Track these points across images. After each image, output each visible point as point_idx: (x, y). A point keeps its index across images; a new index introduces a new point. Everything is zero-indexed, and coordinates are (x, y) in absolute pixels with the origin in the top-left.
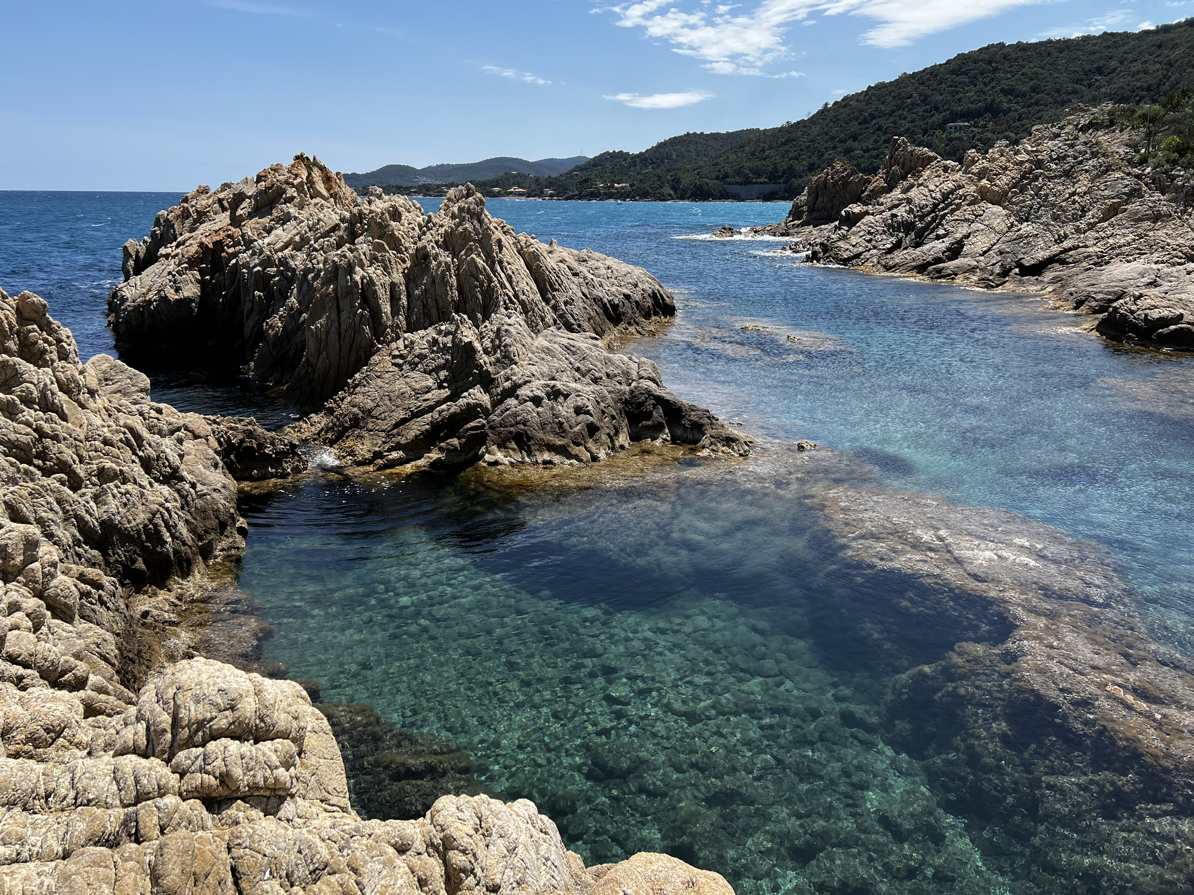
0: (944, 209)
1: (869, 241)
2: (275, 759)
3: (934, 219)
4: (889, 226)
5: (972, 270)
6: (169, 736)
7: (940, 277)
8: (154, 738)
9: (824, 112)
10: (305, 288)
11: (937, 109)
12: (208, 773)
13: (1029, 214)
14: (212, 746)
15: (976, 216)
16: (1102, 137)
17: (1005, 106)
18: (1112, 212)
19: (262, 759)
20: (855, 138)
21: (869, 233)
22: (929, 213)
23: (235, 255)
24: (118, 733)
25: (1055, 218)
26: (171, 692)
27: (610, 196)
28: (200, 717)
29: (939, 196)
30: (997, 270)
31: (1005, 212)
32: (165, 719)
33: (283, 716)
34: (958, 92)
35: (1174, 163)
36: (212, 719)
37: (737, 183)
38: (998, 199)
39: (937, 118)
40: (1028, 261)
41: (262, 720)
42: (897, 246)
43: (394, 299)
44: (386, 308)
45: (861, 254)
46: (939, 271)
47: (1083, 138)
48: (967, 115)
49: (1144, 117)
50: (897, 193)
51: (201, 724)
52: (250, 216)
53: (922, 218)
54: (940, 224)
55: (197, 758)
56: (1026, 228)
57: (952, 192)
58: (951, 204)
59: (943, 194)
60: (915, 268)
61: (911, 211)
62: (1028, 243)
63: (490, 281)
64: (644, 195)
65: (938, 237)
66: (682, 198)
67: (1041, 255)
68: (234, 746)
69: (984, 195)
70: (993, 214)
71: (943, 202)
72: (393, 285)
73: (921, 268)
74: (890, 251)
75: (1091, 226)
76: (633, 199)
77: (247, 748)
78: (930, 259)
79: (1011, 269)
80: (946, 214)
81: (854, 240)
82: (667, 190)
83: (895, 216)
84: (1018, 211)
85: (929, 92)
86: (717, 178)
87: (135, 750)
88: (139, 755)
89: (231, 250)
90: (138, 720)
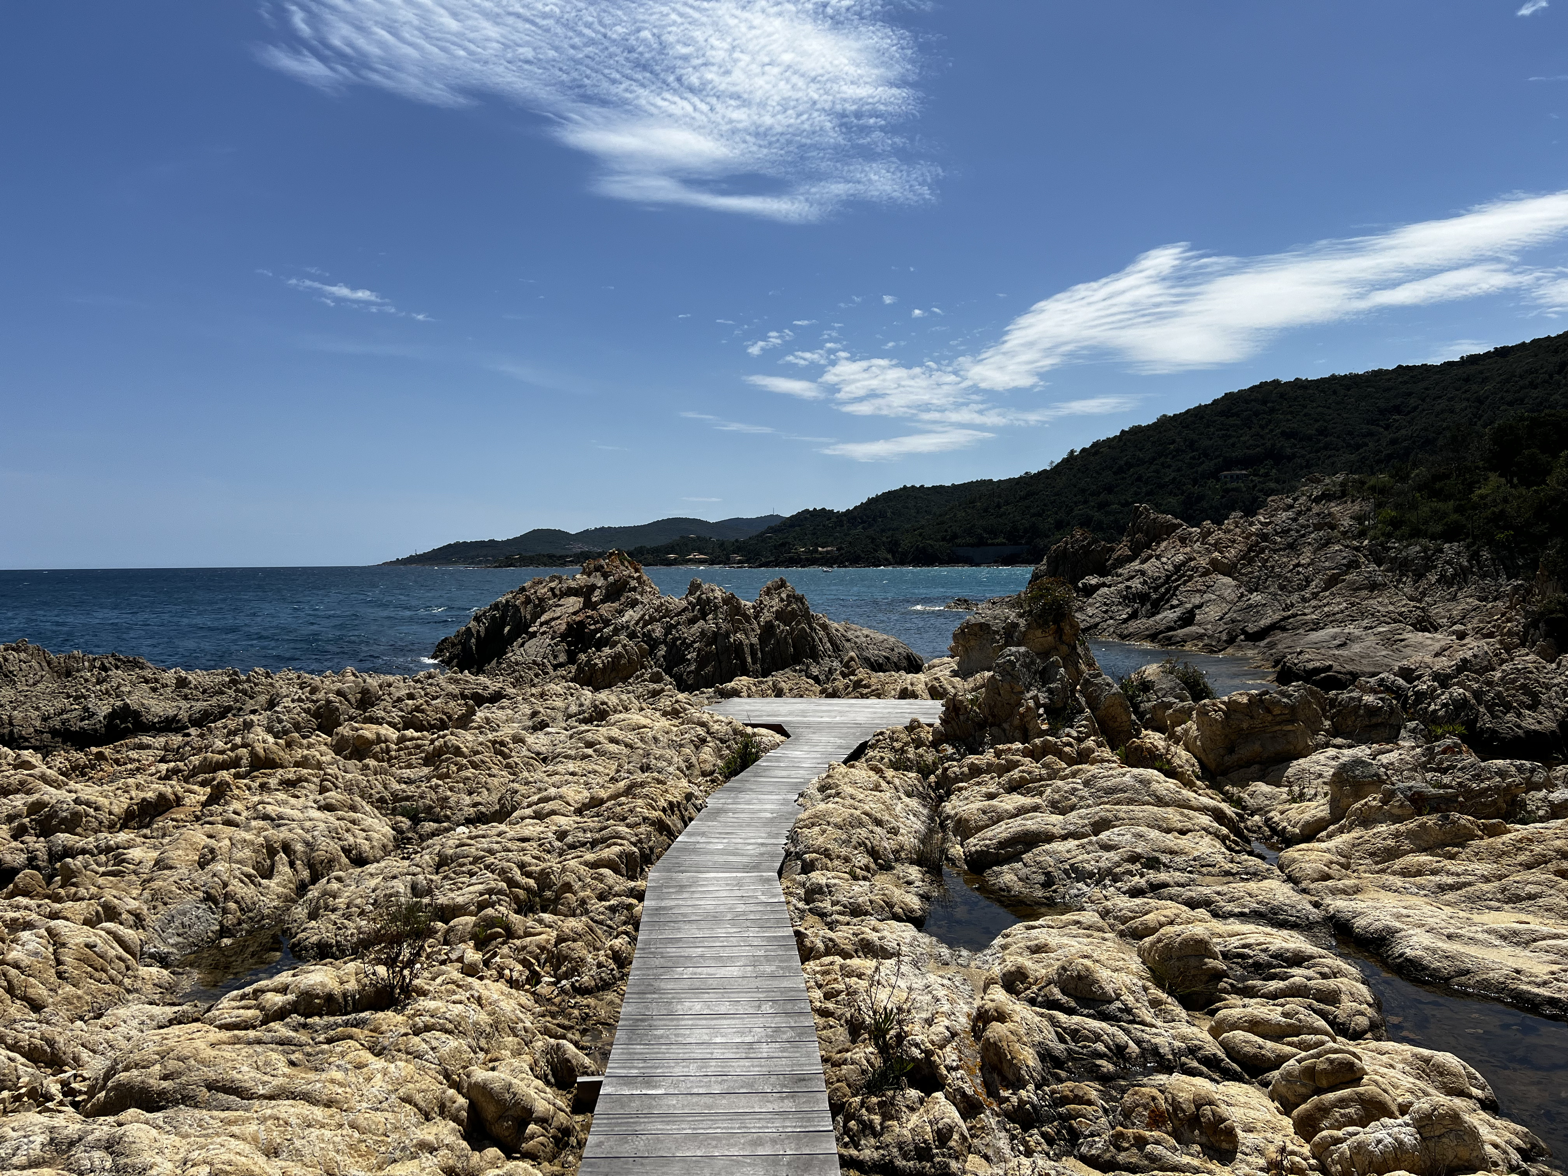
0: (1176, 580)
1: (1106, 612)
3: (1168, 591)
4: (1125, 598)
5: (1200, 637)
7: (1170, 645)
9: (1071, 458)
10: (674, 651)
11: (1206, 455)
13: (1258, 585)
15: (1208, 587)
16: (1335, 508)
17: (1289, 451)
18: (1331, 582)
21: (1105, 604)
22: (1163, 585)
23: (600, 630)
25: (1282, 588)
29: (1171, 568)
30: (1224, 637)
31: (1234, 583)
35: (1389, 536)
37: (968, 545)
38: (1228, 570)
39: (1208, 466)
40: (1251, 628)
42: (1134, 616)
45: (1098, 624)
46: (1169, 638)
47: (1316, 509)
48: (1245, 462)
49: (1373, 489)
50: (1136, 565)
53: (1156, 589)
54: (1174, 594)
56: (1256, 597)
57: (1184, 564)
58: (1183, 575)
59: (1175, 566)
60: (1148, 636)
61: (1145, 582)
62: (1258, 612)
64: (855, 560)
65: (1173, 607)
66: (902, 563)
67: (1264, 622)
69: (1217, 567)
70: (1224, 585)
71: (1176, 573)
73: (1153, 637)
74: (1125, 621)
75: (1315, 595)
76: (841, 564)
78: (1162, 628)
79: (1237, 636)
80: (1179, 585)
81: (1090, 611)
82: (883, 554)
83: (1129, 587)
84: (1248, 582)
85: (1195, 437)
86: (944, 539)
89: (593, 627)
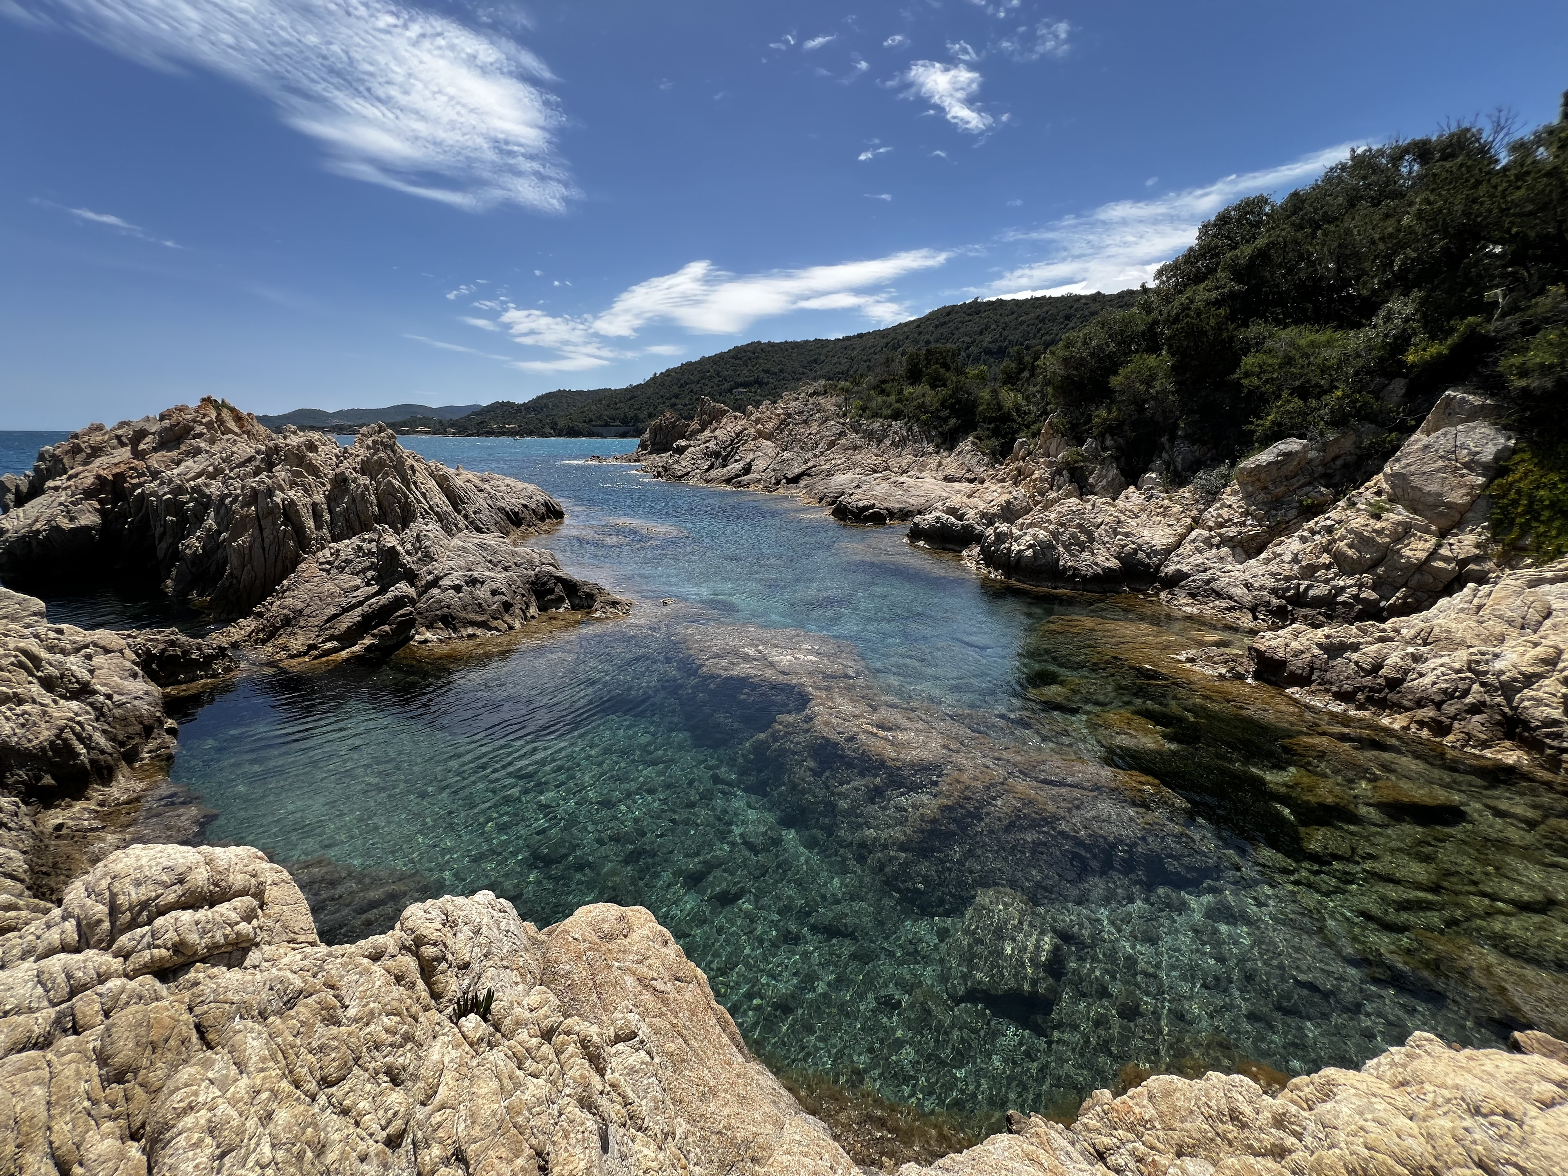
0: (737, 443)
1: (694, 464)
2: (234, 916)
3: (732, 450)
4: (705, 454)
5: (759, 481)
6: (106, 925)
7: (740, 486)
8: (88, 931)
9: (654, 378)
10: (223, 511)
11: (726, 380)
12: (158, 947)
13: (787, 446)
14: (159, 922)
15: (757, 448)
16: (821, 400)
17: (766, 380)
18: (832, 444)
19: (219, 919)
20: (677, 397)
21: (693, 459)
22: (729, 446)
23: (140, 485)
24: (38, 938)
25: (802, 448)
26: (104, 883)
27: (502, 434)
28: (143, 898)
29: (733, 434)
30: (773, 481)
31: (773, 445)
32: (100, 910)
33: (239, 877)
34: (737, 370)
35: (861, 416)
36: (158, 897)
37: (599, 426)
38: (769, 437)
39: (727, 386)
40: (790, 475)
41: (216, 885)
42: (711, 467)
43: (317, 515)
44: (310, 524)
45: (689, 472)
46: (739, 482)
47: (811, 401)
48: (745, 385)
49: (842, 389)
50: (707, 433)
51: (144, 905)
52: (155, 450)
53: (725, 449)
54: (736, 452)
55: (143, 937)
56: (787, 454)
57: (741, 432)
58: (741, 440)
59: (736, 434)
60: (724, 480)
61: (718, 444)
63: (407, 497)
64: (530, 433)
65: (736, 461)
66: (560, 435)
67: (797, 471)
68: (186, 916)
69: (760, 434)
70: (767, 446)
71: (737, 439)
72: (314, 505)
73: (728, 481)
74: (707, 470)
75: (822, 453)
76: (522, 436)
77: (202, 914)
78: (733, 475)
79: (781, 480)
80: (739, 446)
81: (683, 463)
82: (547, 430)
83: (708, 447)
84: (780, 444)
85: (720, 369)
86: (584, 422)
87: (65, 948)
88: (69, 952)
89: (135, 481)
90: (64, 919)
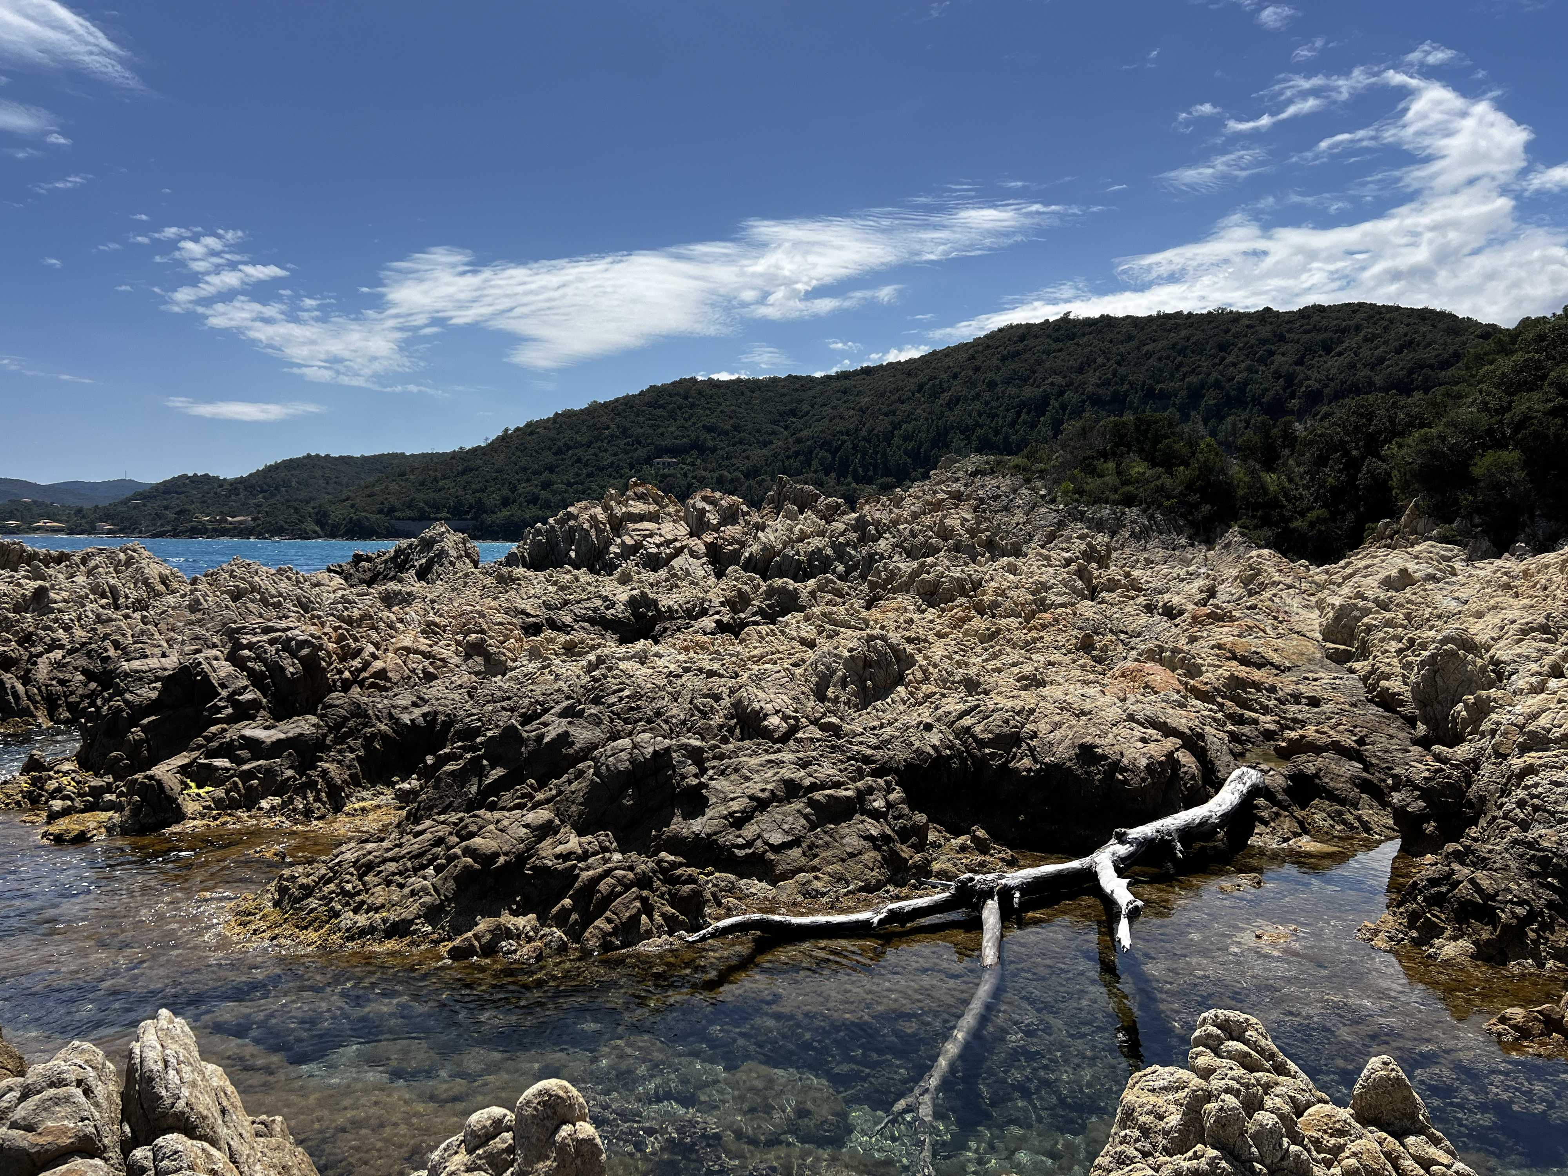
9: (505, 439)
11: (639, 443)
17: (710, 444)
20: (551, 469)
27: (221, 532)
34: (658, 426)
35: (1078, 501)
37: (409, 519)
39: (641, 452)
48: (673, 451)
66: (333, 535)
85: (628, 425)
86: (380, 512)
